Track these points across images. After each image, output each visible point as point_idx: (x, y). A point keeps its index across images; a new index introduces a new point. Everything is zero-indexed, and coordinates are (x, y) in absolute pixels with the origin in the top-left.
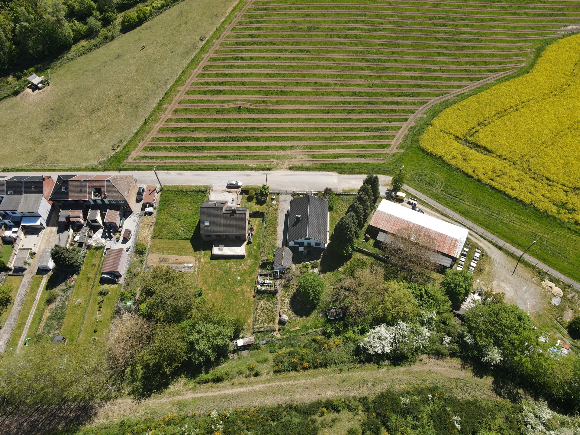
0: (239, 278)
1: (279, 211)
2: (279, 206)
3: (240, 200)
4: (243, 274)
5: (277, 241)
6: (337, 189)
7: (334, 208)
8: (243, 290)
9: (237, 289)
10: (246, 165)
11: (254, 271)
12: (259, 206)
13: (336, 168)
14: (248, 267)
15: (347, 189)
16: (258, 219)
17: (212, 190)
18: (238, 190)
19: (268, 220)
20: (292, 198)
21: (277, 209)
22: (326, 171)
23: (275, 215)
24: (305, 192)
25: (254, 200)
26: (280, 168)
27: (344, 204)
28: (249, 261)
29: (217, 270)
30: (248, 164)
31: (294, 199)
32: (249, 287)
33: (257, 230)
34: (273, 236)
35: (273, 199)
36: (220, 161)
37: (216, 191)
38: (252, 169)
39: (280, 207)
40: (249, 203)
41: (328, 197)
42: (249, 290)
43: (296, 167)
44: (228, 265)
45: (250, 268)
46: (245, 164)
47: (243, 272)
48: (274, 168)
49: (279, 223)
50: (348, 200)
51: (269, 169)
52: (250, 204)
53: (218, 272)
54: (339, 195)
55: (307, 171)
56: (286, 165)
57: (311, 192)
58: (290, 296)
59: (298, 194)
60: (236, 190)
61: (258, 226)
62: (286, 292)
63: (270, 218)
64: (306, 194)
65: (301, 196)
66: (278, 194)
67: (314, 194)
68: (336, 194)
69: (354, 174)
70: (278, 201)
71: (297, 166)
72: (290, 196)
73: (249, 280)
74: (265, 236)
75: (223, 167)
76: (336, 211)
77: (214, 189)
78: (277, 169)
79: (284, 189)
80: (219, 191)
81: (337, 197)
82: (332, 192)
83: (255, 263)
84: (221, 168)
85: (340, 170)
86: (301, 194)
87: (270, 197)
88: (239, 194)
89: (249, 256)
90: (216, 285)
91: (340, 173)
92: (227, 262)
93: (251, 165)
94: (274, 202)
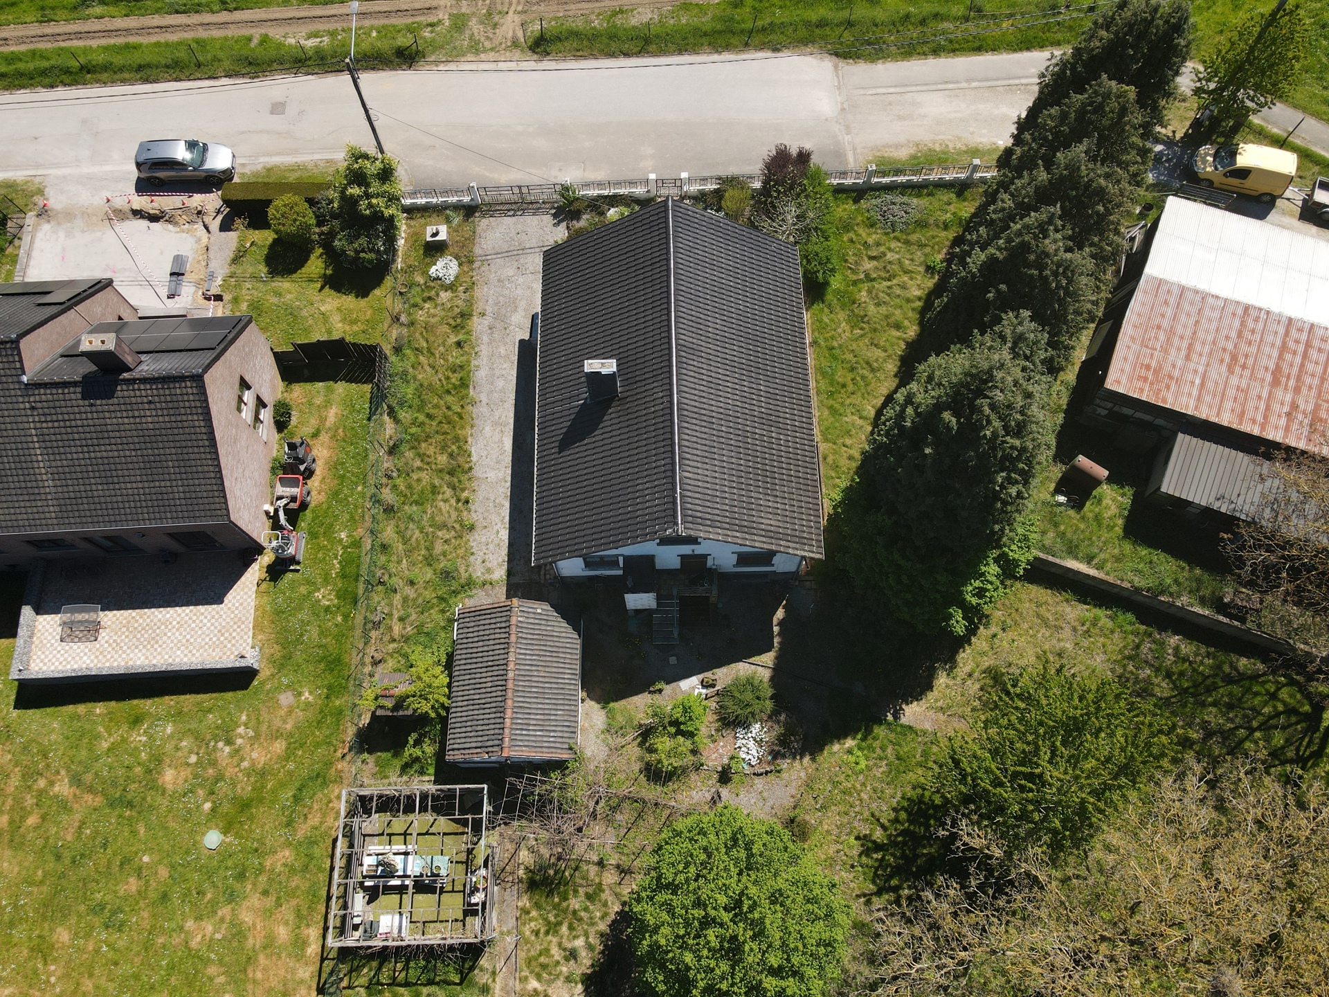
0: (213, 839)
1: (478, 325)
2: (480, 292)
3: (221, 267)
4: (244, 806)
5: (476, 540)
6: (839, 154)
7: (836, 283)
8: (238, 933)
9: (201, 932)
10: (265, 40)
11: (321, 778)
12: (349, 301)
13: (822, 24)
14: (279, 746)
15: (903, 154)
16: (341, 388)
17: (43, 213)
18: (211, 201)
19: (409, 391)
20: (560, 234)
21: (465, 315)
22: (761, 47)
23: (455, 357)
24: (639, 191)
25: (316, 265)
26: (476, 48)
27: (895, 252)
28: (286, 699)
29: (63, 788)
30: (276, 33)
31: (575, 236)
32: (287, 911)
33: (334, 466)
34: (445, 507)
35: (434, 249)
36: (106, 24)
37: (69, 215)
38: (301, 63)
39: (487, 296)
40: (284, 284)
41: (790, 212)
42: (283, 933)
43: (575, 34)
44: (138, 738)
45: (288, 755)
46: (256, 33)
47: (245, 789)
48: (435, 46)
49: (480, 411)
50: (922, 224)
51: (406, 58)
52: (288, 289)
53: (64, 806)
54: (858, 193)
55: (641, 52)
56: (510, 26)
57: (679, 183)
58: (585, 963)
59: (598, 205)
60: (197, 200)
61: (348, 438)
62: (552, 928)
63: (425, 375)
64: (644, 202)
65: (613, 213)
66: (469, 211)
67: (700, 198)
68: (839, 190)
69: (936, 51)
70: (467, 261)
71: (579, 24)
72: (548, 219)
73: (287, 854)
74: (389, 510)
75: (118, 60)
76: (849, 301)
77: (55, 201)
78: (455, 55)
79: (506, 177)
80: (86, 214)
81: (843, 209)
82: (817, 177)
83: (328, 716)
84: (106, 68)
85: (848, 36)
86: (614, 200)
87: (415, 237)
88: (215, 225)
89: (283, 663)
90: (52, 910)
91: (844, 53)
92: (136, 721)
93: (298, 38)
94: (445, 268)
